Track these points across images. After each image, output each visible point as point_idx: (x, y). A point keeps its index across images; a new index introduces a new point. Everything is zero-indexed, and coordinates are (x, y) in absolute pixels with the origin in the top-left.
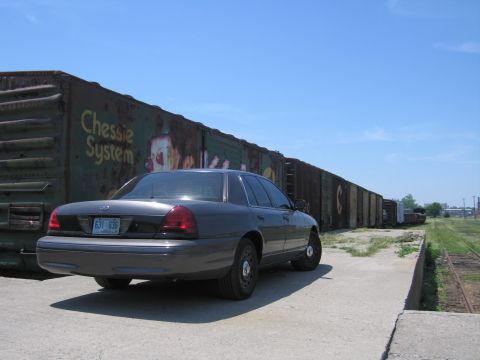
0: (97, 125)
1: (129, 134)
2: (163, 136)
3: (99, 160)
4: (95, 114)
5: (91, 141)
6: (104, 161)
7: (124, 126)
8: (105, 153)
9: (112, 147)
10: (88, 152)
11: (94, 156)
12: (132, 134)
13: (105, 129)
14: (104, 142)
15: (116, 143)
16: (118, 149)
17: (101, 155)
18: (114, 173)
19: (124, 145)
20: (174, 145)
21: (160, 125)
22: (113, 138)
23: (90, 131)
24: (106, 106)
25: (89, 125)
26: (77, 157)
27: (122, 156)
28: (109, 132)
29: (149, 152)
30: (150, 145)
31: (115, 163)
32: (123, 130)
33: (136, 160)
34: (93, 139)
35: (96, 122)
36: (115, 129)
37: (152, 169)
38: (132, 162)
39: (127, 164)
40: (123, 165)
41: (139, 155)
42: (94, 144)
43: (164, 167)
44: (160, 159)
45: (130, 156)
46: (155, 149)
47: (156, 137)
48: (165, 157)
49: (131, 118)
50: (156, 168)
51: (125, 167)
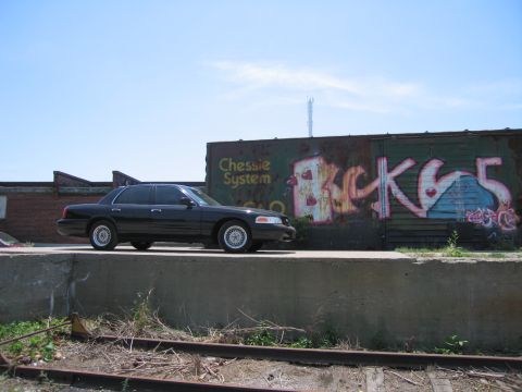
0: (233, 166)
2: (311, 157)
3: (235, 185)
4: (230, 159)
6: (240, 186)
7: (260, 160)
8: (240, 180)
9: (248, 176)
10: (225, 182)
11: (231, 184)
12: (269, 163)
13: (239, 167)
14: (239, 174)
15: (251, 173)
16: (253, 176)
17: (237, 182)
18: (250, 191)
19: (261, 172)
20: (328, 162)
21: (307, 150)
22: (249, 169)
23: (227, 170)
24: (241, 153)
25: (226, 165)
26: (216, 186)
27: (258, 180)
28: (245, 167)
29: (293, 173)
30: (292, 167)
31: (252, 185)
32: (258, 163)
33: (275, 179)
34: (229, 174)
35: (231, 164)
36: (251, 164)
37: (296, 183)
38: (269, 182)
39: (263, 184)
40: (258, 185)
41: (278, 176)
42: (230, 177)
43: (313, 181)
44: (308, 176)
45: (267, 178)
46: (300, 168)
47: (300, 160)
48: (315, 173)
49: (267, 154)
50: (302, 183)
51: (261, 186)
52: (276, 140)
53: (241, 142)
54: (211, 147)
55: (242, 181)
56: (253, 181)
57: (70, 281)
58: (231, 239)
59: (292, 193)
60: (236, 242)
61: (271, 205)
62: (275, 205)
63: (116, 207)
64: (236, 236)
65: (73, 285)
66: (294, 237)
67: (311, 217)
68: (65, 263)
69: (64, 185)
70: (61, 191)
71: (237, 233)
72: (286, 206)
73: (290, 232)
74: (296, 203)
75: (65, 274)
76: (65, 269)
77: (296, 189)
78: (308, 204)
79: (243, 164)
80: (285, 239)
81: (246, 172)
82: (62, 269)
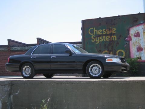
0: (96, 32)
1: (114, 30)
2: (139, 25)
3: (97, 42)
4: (94, 28)
5: (93, 37)
6: (100, 42)
7: (110, 28)
8: (100, 39)
9: (104, 37)
10: (92, 41)
11: (95, 42)
12: (115, 29)
13: (99, 32)
14: (99, 36)
15: (106, 35)
16: (107, 37)
17: (99, 40)
18: (106, 45)
19: (111, 35)
21: (136, 21)
22: (105, 33)
23: (93, 34)
24: (100, 24)
25: (92, 31)
26: (88, 43)
27: (110, 39)
28: (102, 32)
29: (129, 34)
30: (128, 31)
31: (106, 42)
32: (110, 30)
33: (118, 38)
34: (94, 36)
35: (95, 31)
36: (106, 30)
37: (131, 39)
38: (116, 40)
39: (112, 41)
40: (110, 41)
41: (120, 36)
42: (95, 38)
43: (141, 38)
44: (137, 35)
45: (115, 38)
46: (133, 31)
47: (133, 26)
48: (141, 33)
49: (114, 24)
50: (134, 39)
51: (111, 42)
52: (119, 16)
53: (100, 19)
54: (84, 22)
55: (101, 39)
56: (107, 39)
57: (10, 94)
58: (93, 71)
59: (129, 45)
60: (96, 72)
61: (117, 52)
62: (120, 52)
63: (34, 56)
64: (95, 69)
65: (12, 97)
66: (128, 69)
67: (140, 58)
68: (7, 86)
69: (13, 46)
70: (11, 49)
71: (96, 68)
72: (126, 52)
73: (126, 67)
74: (131, 51)
75: (7, 91)
76: (7, 89)
77: (131, 43)
78: (138, 51)
79: (101, 31)
80: (123, 70)
81: (103, 35)
82: (6, 88)
